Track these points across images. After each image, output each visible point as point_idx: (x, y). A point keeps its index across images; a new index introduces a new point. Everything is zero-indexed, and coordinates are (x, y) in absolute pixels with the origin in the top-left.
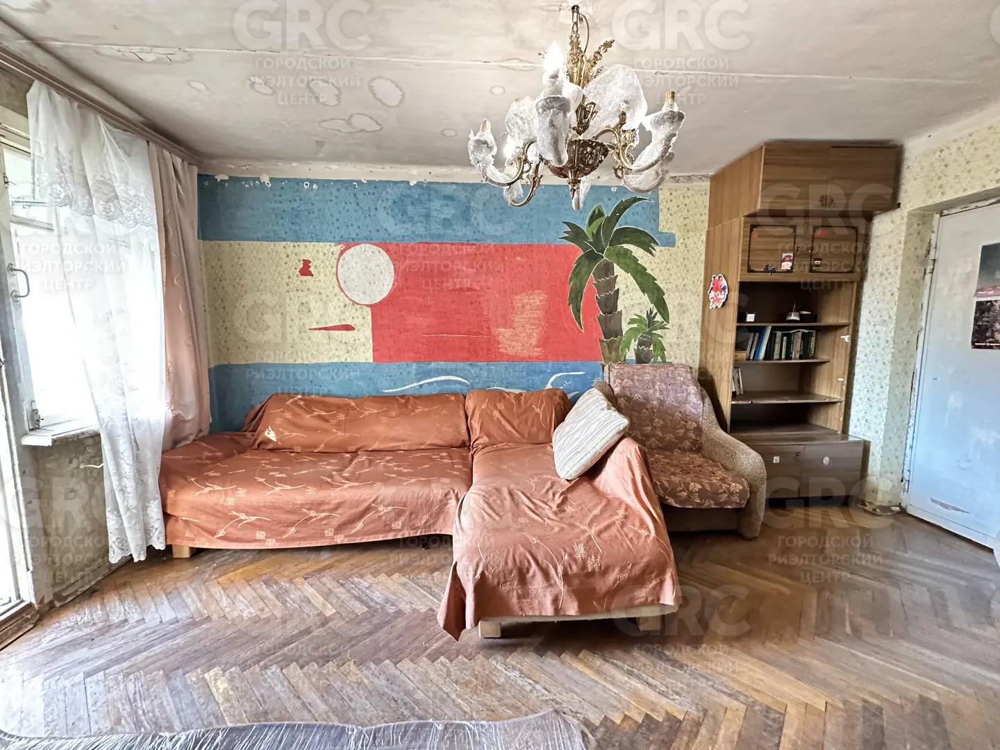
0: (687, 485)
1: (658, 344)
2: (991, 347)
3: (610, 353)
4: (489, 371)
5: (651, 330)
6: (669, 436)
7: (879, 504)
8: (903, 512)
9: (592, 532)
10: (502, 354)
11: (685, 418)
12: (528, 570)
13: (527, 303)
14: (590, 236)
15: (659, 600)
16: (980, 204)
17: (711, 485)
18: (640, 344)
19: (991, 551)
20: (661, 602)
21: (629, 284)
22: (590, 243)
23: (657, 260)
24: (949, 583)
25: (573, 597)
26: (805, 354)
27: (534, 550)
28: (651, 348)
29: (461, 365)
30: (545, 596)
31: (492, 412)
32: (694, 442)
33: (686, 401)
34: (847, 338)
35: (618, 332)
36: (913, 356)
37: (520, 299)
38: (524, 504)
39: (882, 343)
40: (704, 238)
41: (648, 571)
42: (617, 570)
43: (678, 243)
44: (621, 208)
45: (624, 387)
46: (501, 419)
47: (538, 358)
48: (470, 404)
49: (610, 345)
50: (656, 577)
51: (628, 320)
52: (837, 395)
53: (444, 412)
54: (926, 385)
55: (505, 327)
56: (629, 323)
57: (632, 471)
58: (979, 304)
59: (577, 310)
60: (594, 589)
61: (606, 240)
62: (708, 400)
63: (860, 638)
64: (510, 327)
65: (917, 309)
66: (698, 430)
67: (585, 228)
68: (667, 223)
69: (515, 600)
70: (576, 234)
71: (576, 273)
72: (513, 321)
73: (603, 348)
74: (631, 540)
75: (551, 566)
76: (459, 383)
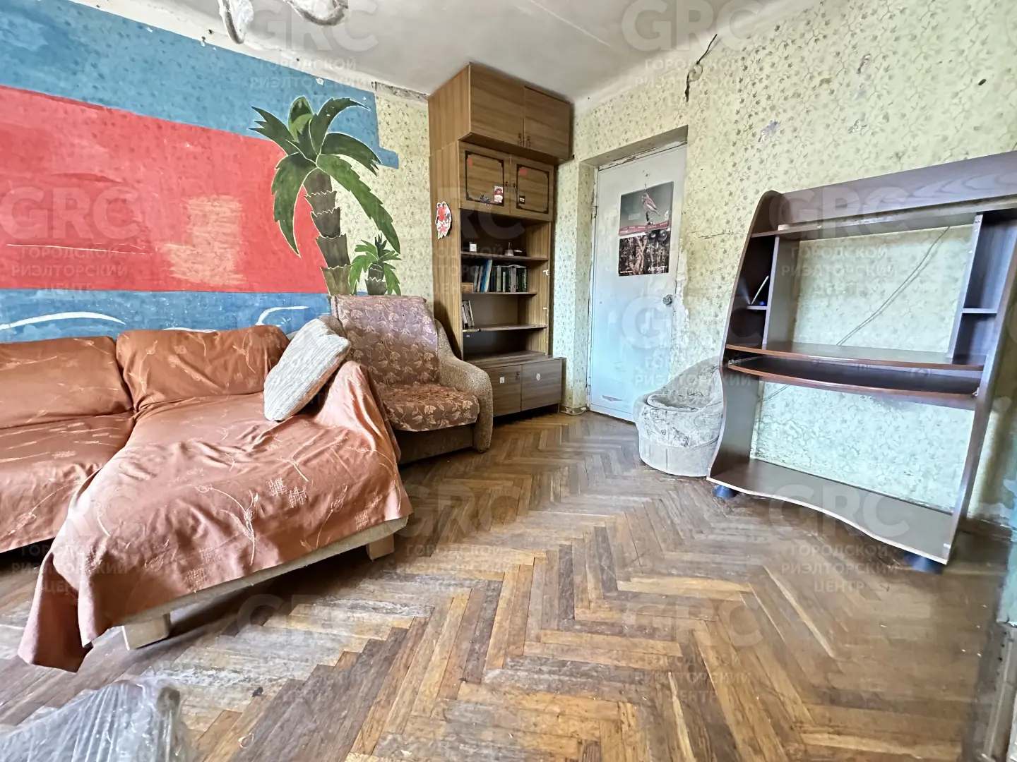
0: (422, 408)
1: (390, 276)
2: (628, 274)
3: (337, 283)
4: (158, 304)
5: (382, 260)
6: (407, 369)
7: (573, 407)
8: (588, 410)
9: (296, 463)
10: (179, 281)
11: (422, 349)
12: (194, 530)
13: (211, 212)
14: (294, 135)
15: (383, 517)
16: (619, 162)
17: (445, 405)
18: (371, 274)
19: (633, 424)
20: (386, 519)
21: (351, 204)
22: (295, 144)
23: (381, 181)
24: (613, 448)
25: (271, 545)
26: (520, 288)
27: (205, 501)
28: (384, 280)
29: (102, 296)
30: (226, 556)
31: (165, 358)
32: (433, 373)
33: (422, 333)
34: (547, 272)
35: (345, 260)
36: (588, 286)
37: (198, 205)
38: (202, 453)
39: (569, 274)
40: (427, 164)
41: (368, 490)
42: (329, 498)
43: (402, 164)
44: (333, 109)
45: (353, 319)
46: (183, 366)
47: (239, 289)
48: (125, 351)
49: (336, 275)
50: (378, 494)
51: (354, 247)
52: (543, 323)
53: (72, 363)
54: (597, 309)
55: (179, 242)
56: (356, 250)
57: (354, 393)
58: (621, 241)
59: (288, 229)
60: (301, 527)
61: (318, 144)
62: (442, 330)
63: (559, 502)
64: (186, 243)
65: (589, 247)
66: (435, 360)
67: (286, 121)
68: (388, 140)
69: (176, 576)
70: (273, 128)
71: (281, 180)
72: (190, 235)
73: (328, 278)
74: (347, 462)
75: (232, 515)
76: (105, 323)
